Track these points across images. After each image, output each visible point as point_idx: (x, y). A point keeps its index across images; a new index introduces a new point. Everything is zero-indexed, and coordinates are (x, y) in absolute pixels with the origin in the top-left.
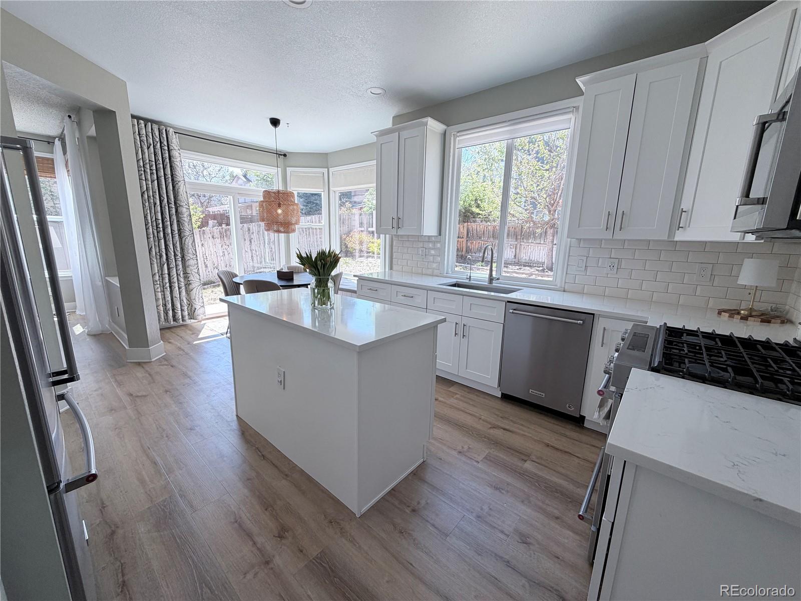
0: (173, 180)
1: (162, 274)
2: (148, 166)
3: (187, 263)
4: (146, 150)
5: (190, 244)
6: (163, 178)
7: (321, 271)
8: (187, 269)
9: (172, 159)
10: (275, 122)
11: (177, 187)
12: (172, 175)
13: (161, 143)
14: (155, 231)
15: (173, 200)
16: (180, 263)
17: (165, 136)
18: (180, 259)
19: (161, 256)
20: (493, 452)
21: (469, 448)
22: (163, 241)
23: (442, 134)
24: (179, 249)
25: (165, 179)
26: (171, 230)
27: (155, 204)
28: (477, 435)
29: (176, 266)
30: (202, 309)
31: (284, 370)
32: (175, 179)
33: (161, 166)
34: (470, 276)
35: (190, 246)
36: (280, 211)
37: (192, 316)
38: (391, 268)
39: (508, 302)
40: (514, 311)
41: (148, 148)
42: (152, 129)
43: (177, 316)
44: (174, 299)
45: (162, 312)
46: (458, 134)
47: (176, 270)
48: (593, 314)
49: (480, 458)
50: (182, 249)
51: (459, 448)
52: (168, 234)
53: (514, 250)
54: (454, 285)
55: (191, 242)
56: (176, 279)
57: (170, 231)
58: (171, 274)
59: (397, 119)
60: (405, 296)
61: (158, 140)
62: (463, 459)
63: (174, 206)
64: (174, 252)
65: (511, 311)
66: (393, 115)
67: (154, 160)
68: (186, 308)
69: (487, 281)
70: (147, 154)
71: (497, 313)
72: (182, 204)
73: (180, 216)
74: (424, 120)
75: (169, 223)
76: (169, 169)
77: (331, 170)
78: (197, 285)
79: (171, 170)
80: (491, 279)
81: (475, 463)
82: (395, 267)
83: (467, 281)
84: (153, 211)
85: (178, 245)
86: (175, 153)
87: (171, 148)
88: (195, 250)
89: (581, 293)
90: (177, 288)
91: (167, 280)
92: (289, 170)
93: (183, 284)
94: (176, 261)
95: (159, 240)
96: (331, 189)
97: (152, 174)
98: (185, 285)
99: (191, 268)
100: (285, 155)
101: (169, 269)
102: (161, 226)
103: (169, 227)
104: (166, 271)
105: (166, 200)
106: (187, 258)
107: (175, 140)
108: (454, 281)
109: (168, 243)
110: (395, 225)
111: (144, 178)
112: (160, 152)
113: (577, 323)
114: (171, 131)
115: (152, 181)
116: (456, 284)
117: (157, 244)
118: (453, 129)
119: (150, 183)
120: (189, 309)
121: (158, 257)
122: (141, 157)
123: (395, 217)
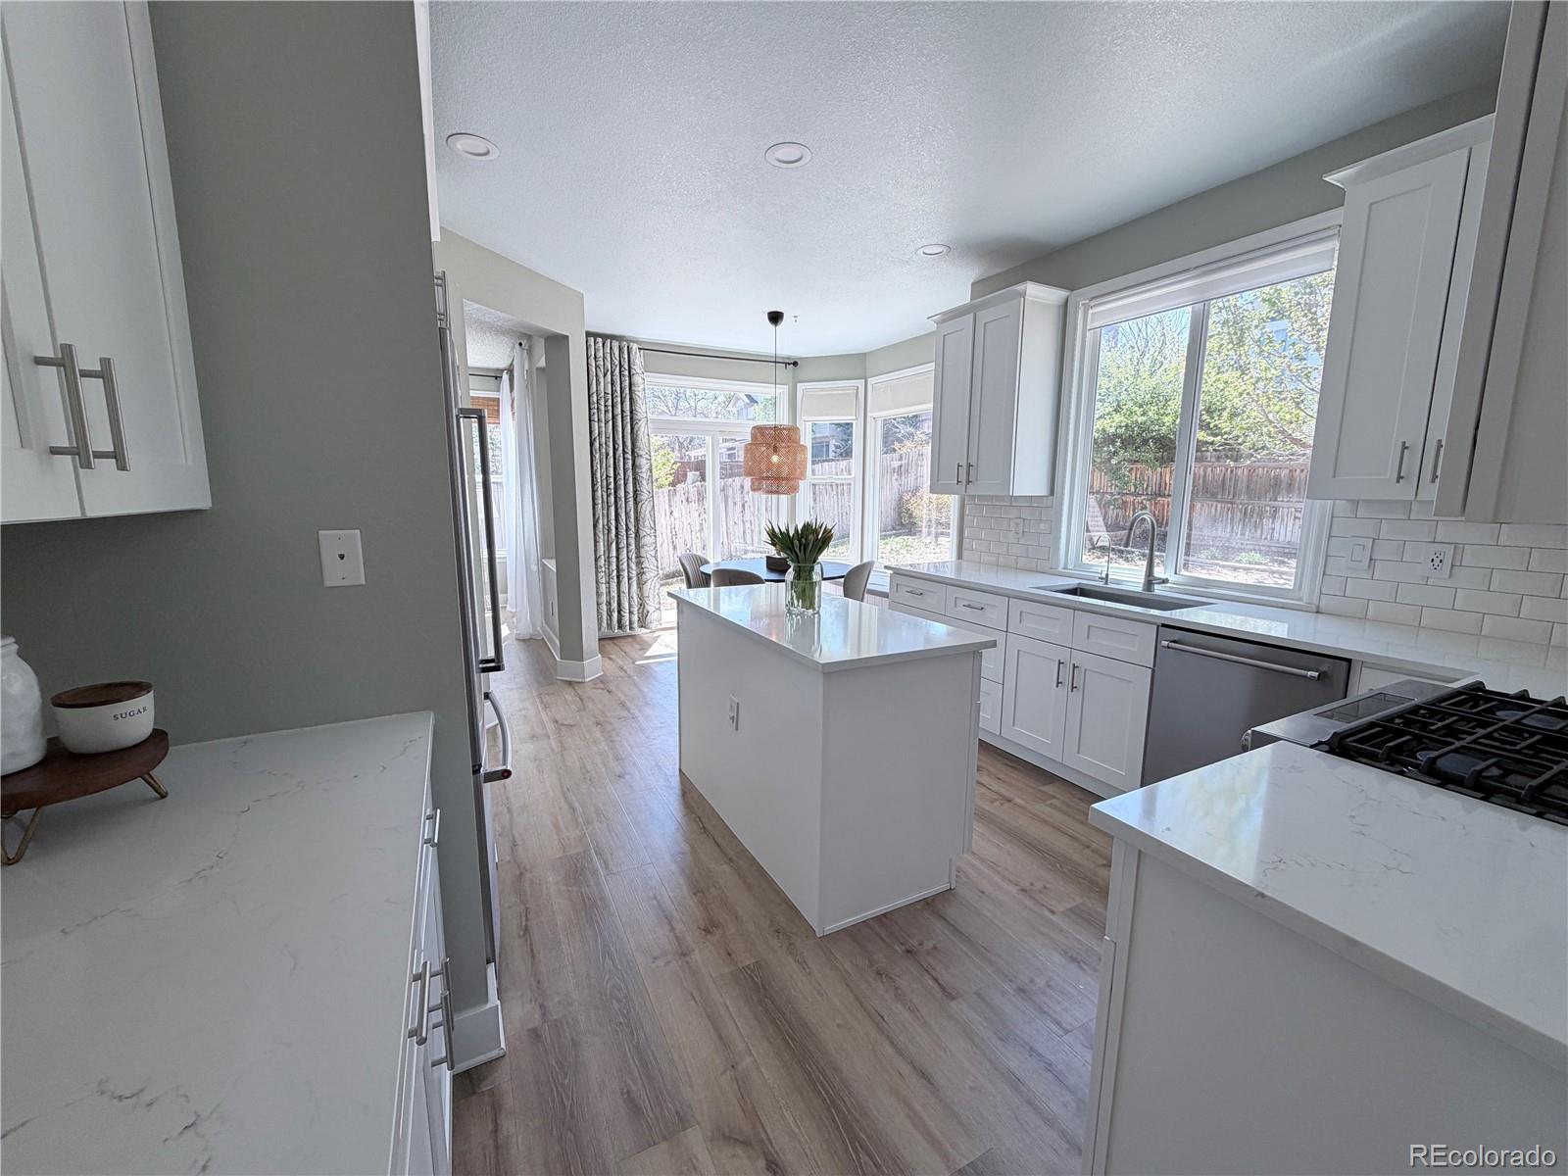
0: (631, 418)
1: (608, 557)
2: (602, 402)
3: (643, 542)
4: (602, 380)
5: (647, 512)
6: (620, 416)
7: (801, 555)
8: (642, 550)
9: (633, 388)
10: (775, 317)
11: (636, 427)
12: (631, 412)
13: (621, 366)
14: (605, 494)
15: (630, 448)
16: (632, 541)
17: (626, 356)
18: (633, 535)
19: (609, 530)
21: (1045, 888)
22: (613, 509)
23: (1059, 306)
24: (632, 520)
25: (622, 418)
26: (625, 492)
27: (607, 454)
28: (1070, 870)
29: (628, 545)
30: (657, 613)
31: (737, 701)
32: (635, 417)
33: (619, 399)
34: (1107, 575)
35: (648, 516)
36: (775, 459)
37: (643, 624)
38: (960, 556)
39: (1164, 625)
40: (1173, 645)
41: (605, 375)
42: (611, 348)
43: (623, 621)
44: (622, 594)
45: (605, 613)
46: (1092, 303)
47: (628, 552)
48: (1349, 661)
49: (1060, 908)
50: (637, 520)
51: (1026, 884)
52: (620, 498)
54: (1073, 591)
55: (649, 509)
56: (626, 564)
57: (623, 494)
58: (621, 558)
59: (980, 287)
60: (968, 606)
61: (617, 363)
62: (1028, 902)
63: (630, 457)
64: (627, 525)
65: (1165, 643)
66: (972, 281)
67: (610, 392)
68: (636, 609)
69: (1141, 585)
70: (602, 384)
71: (1141, 646)
72: (641, 453)
73: (637, 470)
74: (1020, 287)
75: (622, 482)
76: (628, 403)
77: (871, 381)
78: (652, 575)
79: (631, 404)
80: (1150, 581)
81: (1047, 913)
82: (966, 553)
83: (1101, 584)
84: (604, 465)
85: (632, 514)
86: (637, 379)
87: (633, 372)
88: (654, 522)
89: (1362, 618)
90: (626, 579)
91: (614, 567)
92: (800, 387)
93: (634, 572)
94: (627, 537)
95: (608, 507)
96: (869, 414)
97: (606, 411)
98: (638, 575)
99: (646, 548)
100: (795, 364)
101: (618, 549)
102: (612, 486)
103: (623, 488)
104: (614, 553)
105: (621, 448)
106: (642, 534)
107: (638, 359)
108: (1072, 583)
109: (619, 510)
110: (963, 478)
111: (596, 419)
112: (618, 380)
113: (1306, 677)
114: (635, 347)
115: (606, 423)
116: (1076, 589)
117: (605, 512)
118: (1081, 296)
119: (603, 425)
120: (641, 611)
121: (606, 532)
122: (595, 389)
123: (964, 463)
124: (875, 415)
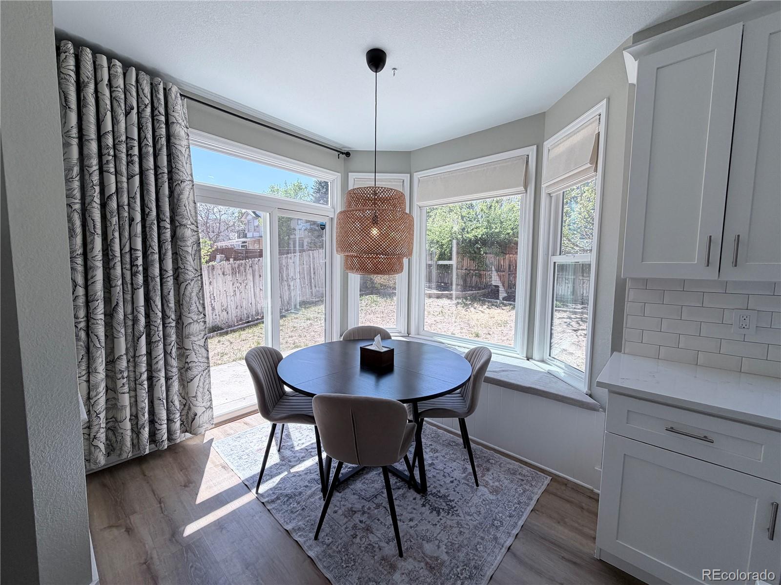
0: (170, 179)
1: (134, 356)
2: (123, 148)
3: (186, 331)
4: (122, 118)
5: (194, 294)
6: (152, 172)
8: (186, 341)
9: (173, 140)
10: (376, 59)
11: (177, 190)
12: (170, 172)
13: (153, 109)
14: (128, 274)
15: (168, 214)
16: (172, 332)
17: (161, 96)
18: (174, 324)
19: (135, 321)
22: (141, 292)
24: (172, 305)
25: (156, 175)
26: (161, 269)
27: (132, 220)
29: (165, 337)
30: (209, 412)
32: (175, 177)
33: (151, 150)
35: (195, 298)
36: (375, 232)
37: (189, 424)
41: (127, 114)
42: (137, 81)
43: (158, 436)
44: (156, 402)
45: (129, 433)
47: (165, 345)
50: (179, 303)
52: (153, 278)
55: (196, 290)
56: (162, 363)
57: (157, 271)
58: (154, 354)
61: (147, 101)
63: (168, 226)
64: (163, 311)
67: (136, 137)
68: (178, 415)
70: (122, 125)
72: (185, 222)
73: (179, 243)
75: (156, 257)
76: (165, 158)
77: (417, 175)
78: (200, 369)
79: (169, 161)
84: (127, 234)
85: (172, 297)
86: (180, 130)
87: (172, 119)
88: (203, 304)
90: (163, 381)
91: (143, 367)
92: (352, 176)
93: (175, 370)
94: (164, 327)
95: (134, 290)
96: (416, 204)
97: (130, 163)
98: (180, 369)
99: (193, 338)
100: (348, 154)
101: (149, 343)
102: (140, 262)
103: (157, 265)
104: (143, 349)
105: (154, 213)
106: (187, 321)
107: (180, 109)
109: (152, 294)
110: (715, 257)
111: (112, 170)
112: (150, 125)
114: (174, 89)
115: (130, 177)
117: (129, 297)
119: (125, 179)
120: (184, 412)
121: (130, 323)
122: (110, 128)
124: (421, 204)
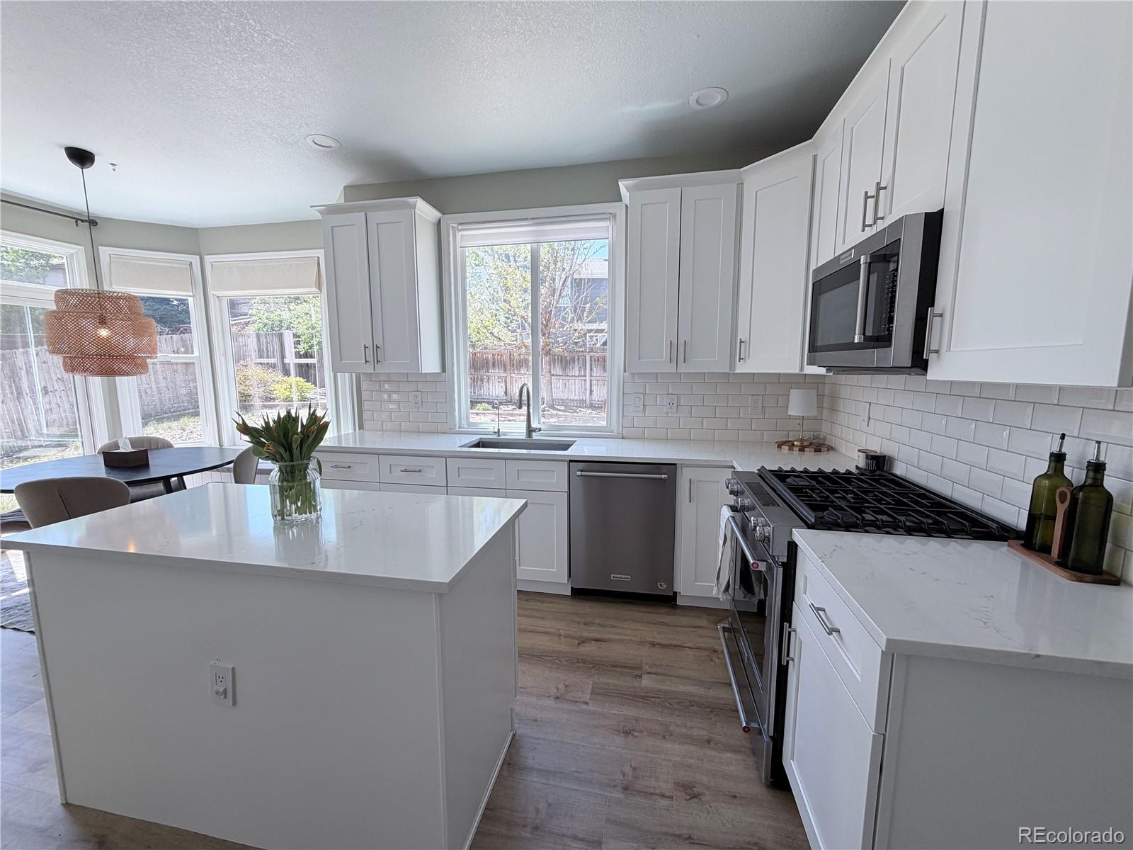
10: (81, 157)
20: (598, 679)
21: (566, 686)
23: (435, 224)
28: (567, 661)
31: (231, 667)
34: (499, 430)
36: (104, 333)
38: (361, 427)
39: (571, 461)
40: (583, 473)
46: (460, 227)
48: (675, 464)
49: (587, 697)
51: (553, 691)
53: (503, 384)
54: (478, 445)
59: (352, 191)
60: (406, 470)
62: (567, 706)
65: (579, 473)
66: (345, 184)
69: (525, 434)
71: (558, 478)
74: (411, 200)
77: (209, 259)
80: (530, 431)
81: (585, 707)
82: (367, 424)
83: (495, 436)
89: (642, 438)
92: (104, 252)
96: (211, 292)
100: (92, 222)
108: (475, 438)
110: (370, 358)
113: (661, 479)
116: (479, 443)
118: (451, 221)
123: (369, 344)
